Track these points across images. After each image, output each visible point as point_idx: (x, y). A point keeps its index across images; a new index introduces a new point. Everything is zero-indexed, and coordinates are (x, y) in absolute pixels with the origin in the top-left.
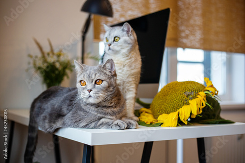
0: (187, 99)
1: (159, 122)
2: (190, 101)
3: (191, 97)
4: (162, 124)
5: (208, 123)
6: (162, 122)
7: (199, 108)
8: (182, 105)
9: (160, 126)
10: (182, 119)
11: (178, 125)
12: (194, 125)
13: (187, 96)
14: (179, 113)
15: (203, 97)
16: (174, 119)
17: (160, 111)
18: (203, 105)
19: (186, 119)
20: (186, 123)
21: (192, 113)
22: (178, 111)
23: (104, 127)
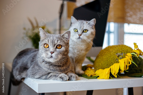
0: (118, 58)
1: (96, 75)
2: (120, 60)
3: (121, 57)
4: (98, 77)
5: (135, 77)
6: (98, 75)
7: (127, 66)
8: (114, 63)
9: (97, 78)
10: (113, 74)
11: (110, 78)
12: (123, 78)
13: (118, 57)
14: (111, 69)
15: (130, 57)
16: (106, 73)
17: (98, 67)
18: (129, 63)
19: (116, 74)
20: (116, 76)
21: (121, 69)
22: (110, 68)
23: (52, 79)
